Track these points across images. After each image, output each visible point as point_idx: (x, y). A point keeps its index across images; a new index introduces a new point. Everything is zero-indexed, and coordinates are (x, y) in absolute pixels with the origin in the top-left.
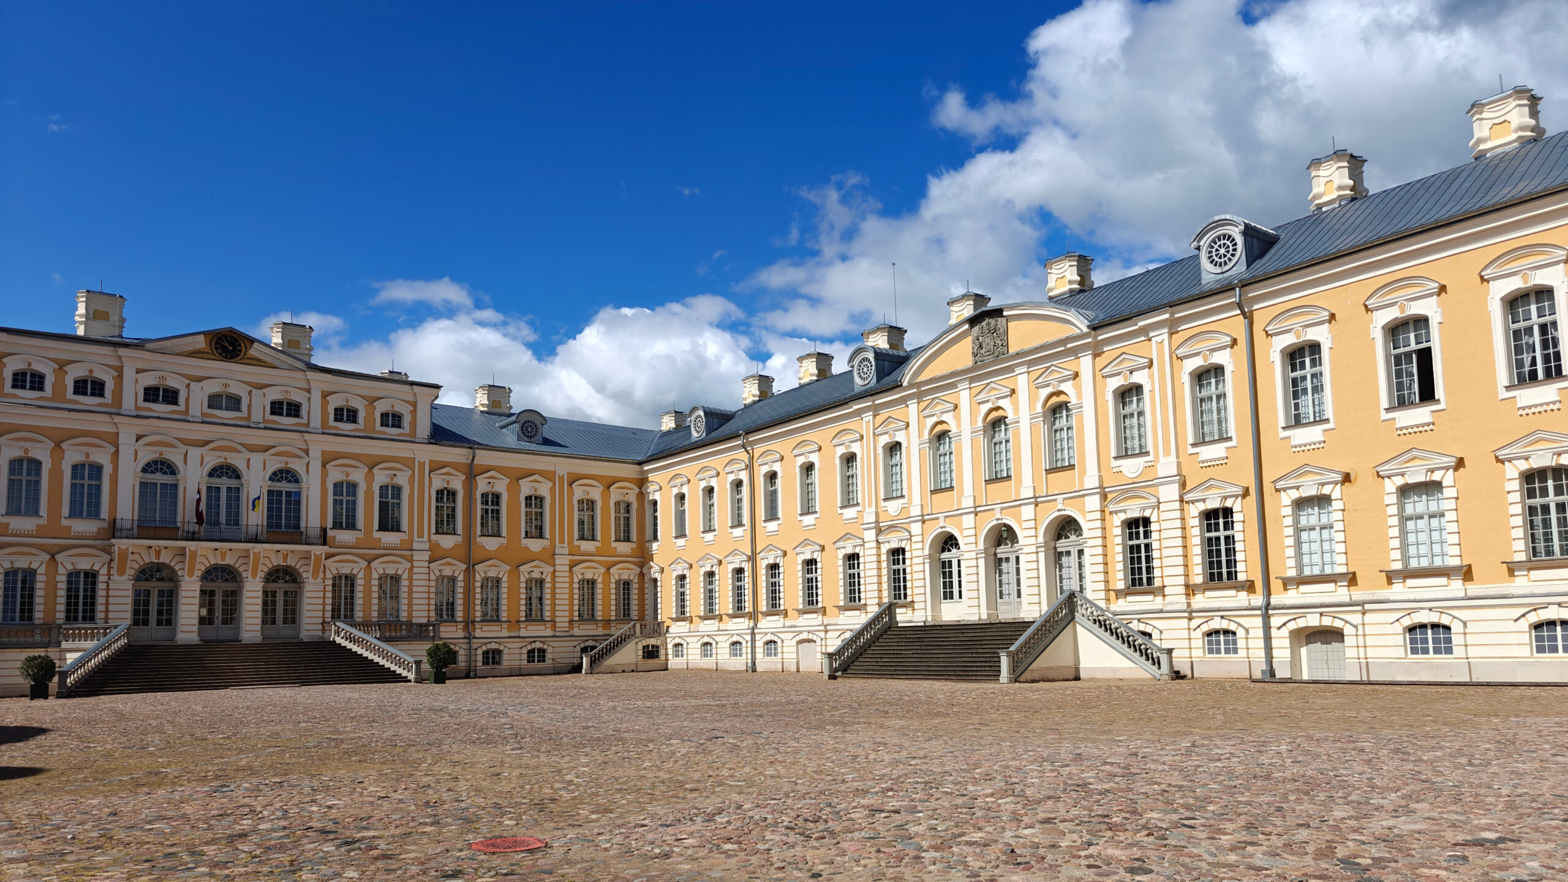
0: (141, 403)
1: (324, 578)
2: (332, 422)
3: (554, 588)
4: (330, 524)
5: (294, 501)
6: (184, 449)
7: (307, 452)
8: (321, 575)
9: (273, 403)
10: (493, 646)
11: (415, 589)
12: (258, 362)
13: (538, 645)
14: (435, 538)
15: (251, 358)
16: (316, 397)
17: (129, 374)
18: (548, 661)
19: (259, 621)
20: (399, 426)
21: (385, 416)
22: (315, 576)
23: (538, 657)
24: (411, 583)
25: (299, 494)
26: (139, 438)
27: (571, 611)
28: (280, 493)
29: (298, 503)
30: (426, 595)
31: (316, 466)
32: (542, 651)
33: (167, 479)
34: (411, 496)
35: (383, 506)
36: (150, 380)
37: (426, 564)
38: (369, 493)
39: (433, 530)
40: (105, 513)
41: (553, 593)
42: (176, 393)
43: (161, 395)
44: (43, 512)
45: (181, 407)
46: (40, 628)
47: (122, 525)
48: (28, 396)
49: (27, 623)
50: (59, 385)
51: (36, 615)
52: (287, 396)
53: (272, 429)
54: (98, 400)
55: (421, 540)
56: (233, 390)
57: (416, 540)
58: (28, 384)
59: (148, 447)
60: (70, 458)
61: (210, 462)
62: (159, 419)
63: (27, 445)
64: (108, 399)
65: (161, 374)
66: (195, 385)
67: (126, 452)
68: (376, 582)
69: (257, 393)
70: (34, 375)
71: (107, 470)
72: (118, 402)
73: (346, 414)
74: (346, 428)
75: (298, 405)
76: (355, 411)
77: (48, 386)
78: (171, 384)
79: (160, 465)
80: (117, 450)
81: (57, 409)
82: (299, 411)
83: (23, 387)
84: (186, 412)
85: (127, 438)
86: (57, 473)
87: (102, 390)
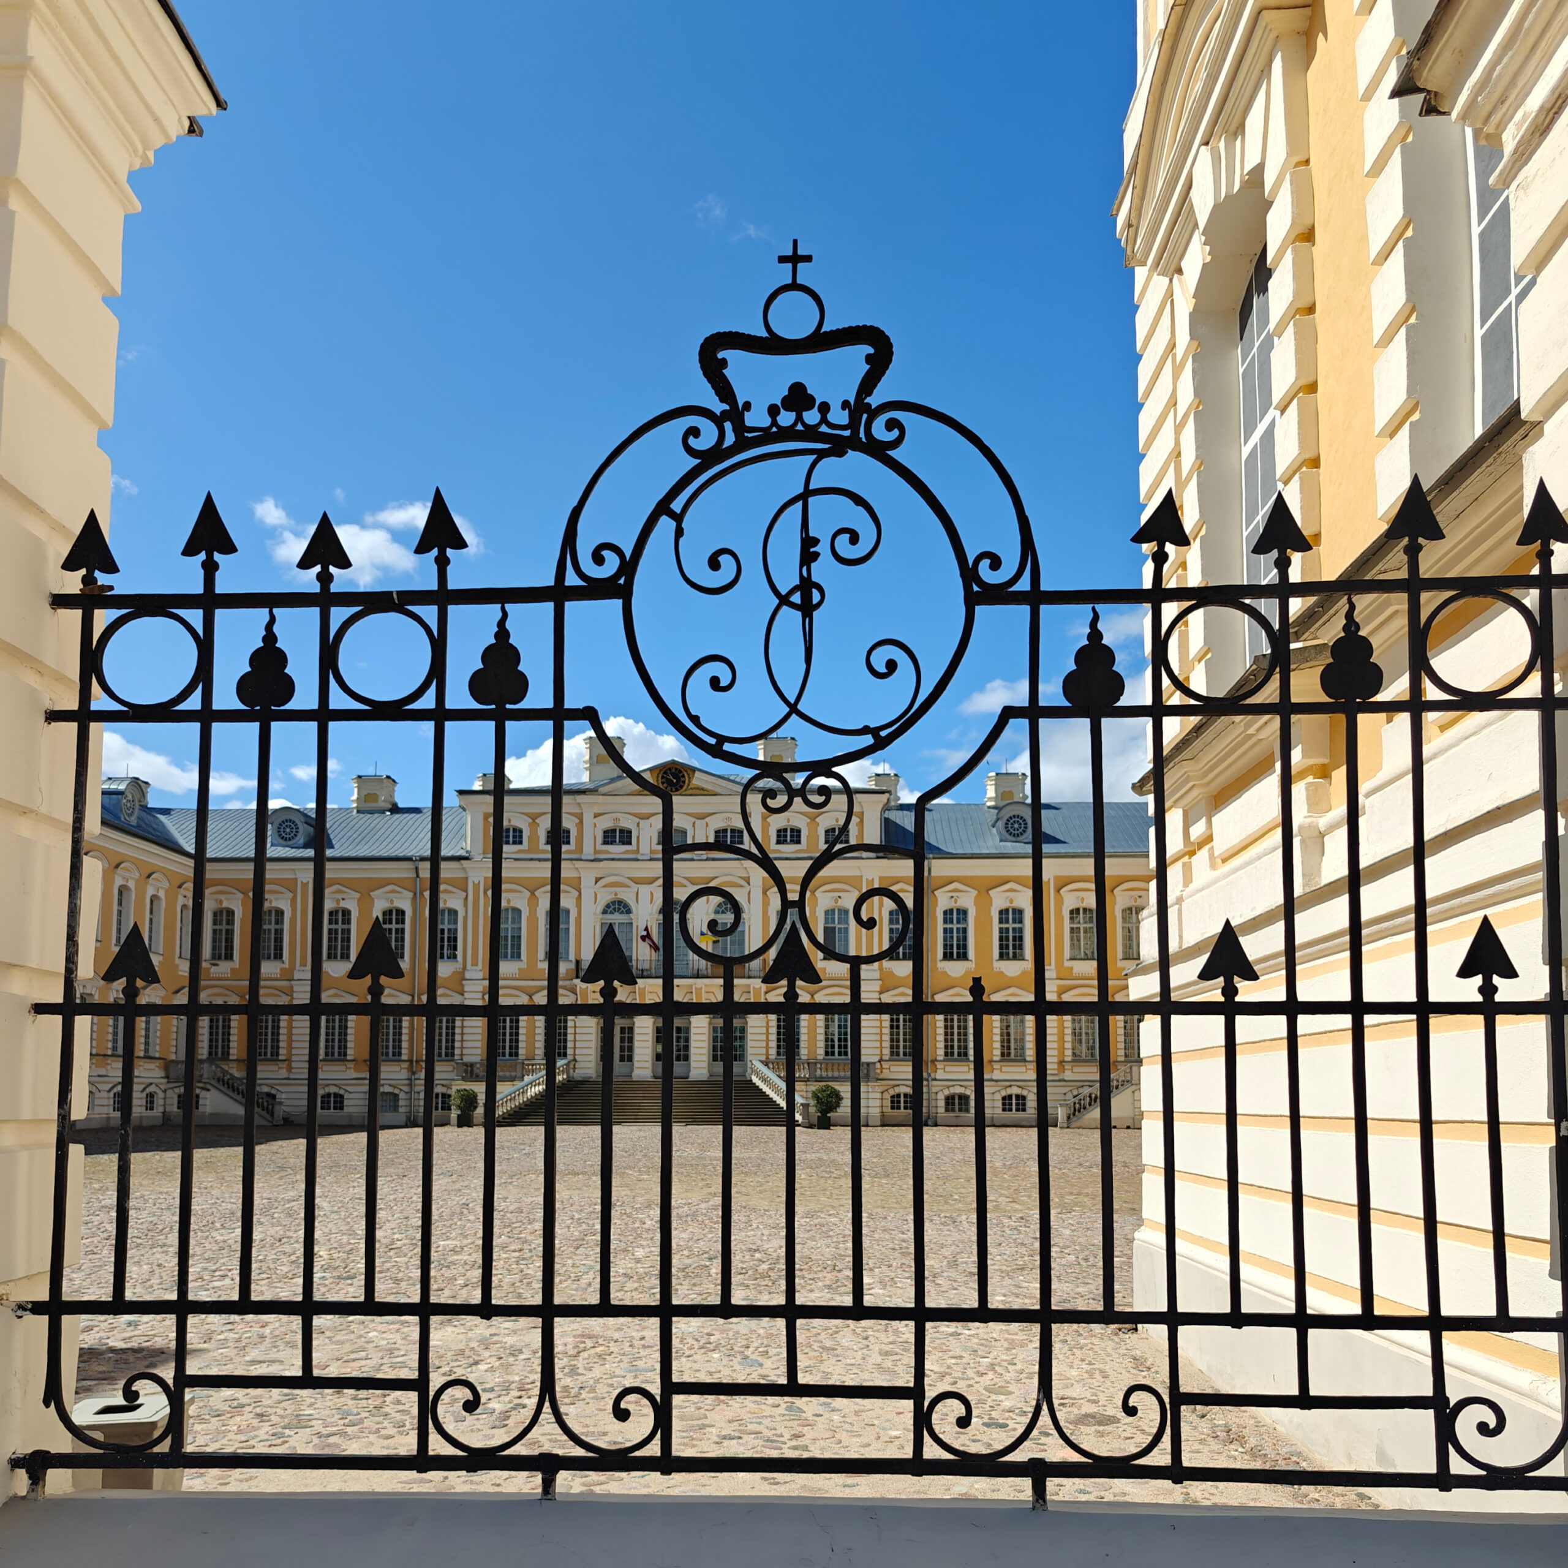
0: (600, 846)
2: (773, 845)
5: (738, 932)
6: (635, 887)
7: (747, 880)
9: (717, 831)
10: (957, 1090)
11: (863, 1023)
12: (702, 792)
13: (1015, 1090)
14: (886, 965)
15: (694, 789)
16: (757, 818)
17: (588, 819)
18: (1029, 1112)
19: (705, 1057)
20: (847, 842)
21: (829, 831)
23: (1017, 1105)
26: (597, 880)
27: (1060, 1049)
30: (878, 1031)
31: (757, 895)
32: (1021, 1098)
33: (624, 917)
35: (830, 932)
36: (606, 823)
37: (877, 995)
40: (570, 956)
42: (630, 832)
43: (617, 836)
44: (524, 956)
45: (633, 847)
46: (522, 1064)
47: (584, 965)
48: (510, 850)
49: (513, 1058)
50: (533, 837)
51: (521, 1051)
52: (729, 823)
53: (714, 859)
54: (565, 848)
55: (870, 968)
56: (678, 824)
57: (864, 968)
58: (511, 840)
59: (606, 889)
60: (543, 905)
61: (659, 899)
62: (613, 860)
63: (509, 895)
64: (572, 846)
65: (615, 816)
66: (644, 823)
67: (587, 896)
68: (822, 1016)
69: (700, 824)
70: (515, 830)
71: (573, 914)
72: (580, 848)
73: (789, 835)
74: (788, 850)
75: (741, 831)
76: (799, 831)
77: (525, 839)
78: (625, 824)
79: (617, 905)
80: (580, 894)
81: (531, 860)
82: (742, 837)
83: (507, 843)
84: (637, 851)
85: (587, 881)
86: (533, 920)
87: (569, 837)
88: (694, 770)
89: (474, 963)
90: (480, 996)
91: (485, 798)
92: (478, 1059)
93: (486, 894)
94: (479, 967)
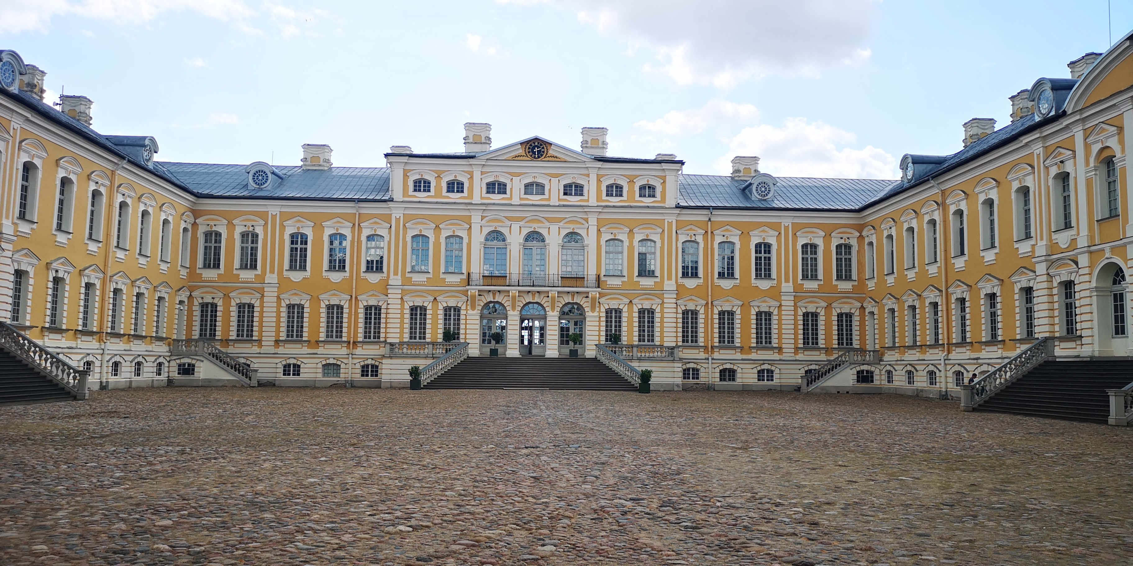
0: (484, 195)
1: (600, 312)
2: (604, 197)
3: (780, 320)
4: (603, 272)
5: (580, 255)
6: (509, 223)
7: (586, 220)
8: (597, 309)
9: (565, 186)
10: (728, 366)
11: (665, 320)
12: (555, 159)
13: (766, 367)
14: (680, 281)
15: (551, 156)
16: (593, 178)
17: (477, 175)
18: (776, 381)
19: (557, 342)
20: (654, 196)
21: (642, 188)
22: (593, 309)
23: (768, 376)
24: (662, 316)
25: (582, 251)
27: (796, 339)
29: (582, 257)
30: (675, 325)
31: (593, 230)
32: (770, 372)
33: (500, 244)
34: (662, 248)
36: (489, 179)
37: (674, 301)
38: (631, 246)
39: (680, 274)
41: (780, 324)
42: (505, 185)
43: (496, 187)
44: (430, 269)
45: (508, 195)
46: (428, 343)
47: (474, 277)
48: (421, 196)
49: (422, 341)
50: (438, 187)
51: (428, 336)
52: (574, 181)
53: (564, 206)
54: (460, 195)
55: (670, 282)
56: (539, 180)
57: (666, 282)
58: (422, 188)
59: (489, 224)
60: (444, 234)
61: (525, 231)
62: (494, 204)
63: (421, 227)
64: (465, 194)
65: (495, 174)
66: (516, 179)
67: (475, 228)
68: (637, 315)
69: (554, 181)
70: (425, 182)
71: (465, 241)
72: (471, 195)
73: (615, 190)
74: (614, 200)
75: (582, 187)
76: (621, 188)
77: (432, 188)
78: (502, 180)
79: (496, 235)
80: (470, 227)
81: (437, 203)
82: (582, 191)
83: (420, 191)
84: (511, 198)
85: (476, 218)
86: (437, 244)
87: (463, 188)
88: (548, 144)
89: (396, 273)
90: (400, 296)
91: (405, 159)
92: (397, 341)
93: (404, 225)
94: (399, 277)
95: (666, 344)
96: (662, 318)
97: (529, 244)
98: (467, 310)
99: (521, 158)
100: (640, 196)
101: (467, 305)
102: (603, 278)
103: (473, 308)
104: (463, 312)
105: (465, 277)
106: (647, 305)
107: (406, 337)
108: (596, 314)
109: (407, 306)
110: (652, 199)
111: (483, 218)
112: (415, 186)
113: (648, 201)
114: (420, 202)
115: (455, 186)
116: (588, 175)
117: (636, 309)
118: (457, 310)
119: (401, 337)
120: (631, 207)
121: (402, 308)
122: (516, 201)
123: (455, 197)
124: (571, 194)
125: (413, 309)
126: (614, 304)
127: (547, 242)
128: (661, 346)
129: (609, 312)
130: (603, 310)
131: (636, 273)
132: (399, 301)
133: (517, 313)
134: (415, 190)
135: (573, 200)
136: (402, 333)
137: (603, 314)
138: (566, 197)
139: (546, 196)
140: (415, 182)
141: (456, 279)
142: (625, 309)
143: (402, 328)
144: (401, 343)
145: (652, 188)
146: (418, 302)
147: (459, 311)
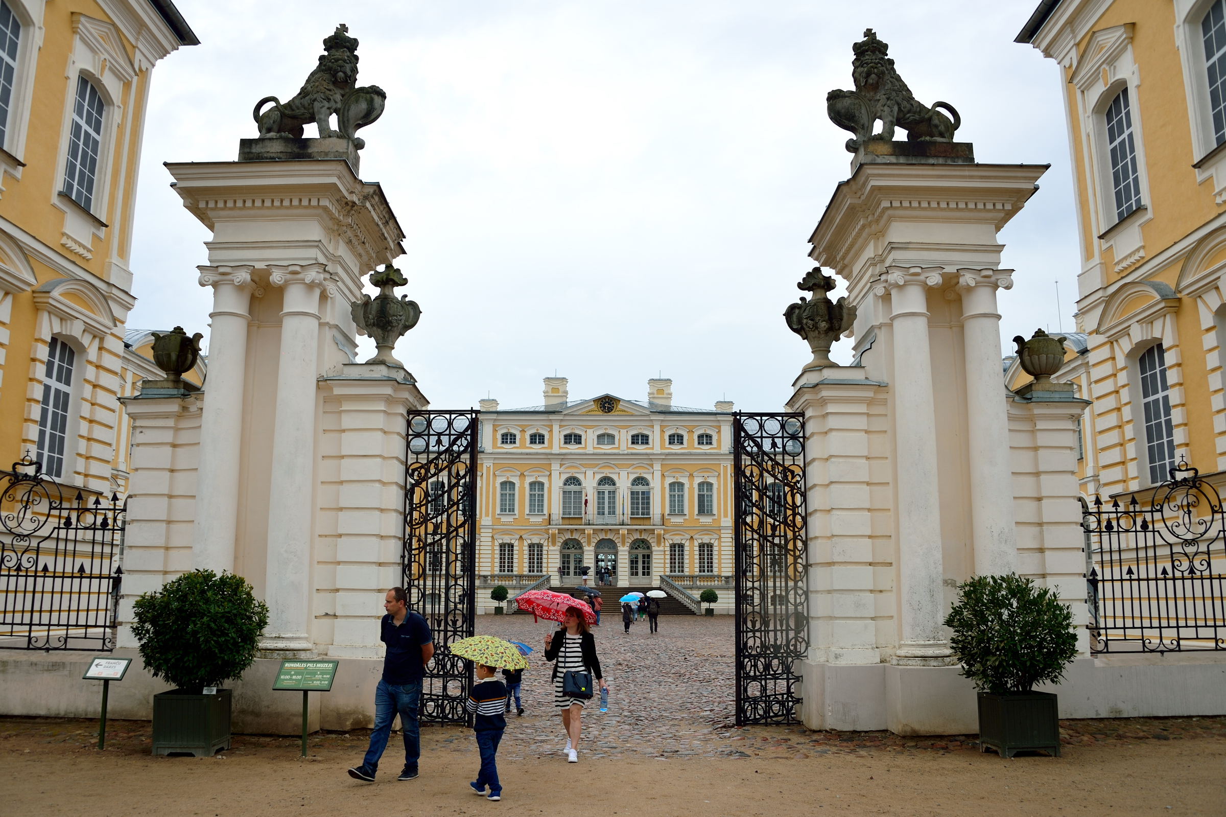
0: (562, 445)
1: (665, 546)
2: (667, 445)
4: (667, 511)
5: (646, 497)
6: (584, 469)
7: (652, 467)
8: (663, 544)
9: (633, 436)
11: (722, 553)
12: (623, 412)
15: (619, 411)
16: (657, 428)
17: (556, 428)
19: (627, 573)
20: (711, 443)
21: (700, 437)
22: (659, 544)
24: (720, 549)
25: (648, 493)
28: (638, 493)
29: (648, 498)
30: (729, 557)
31: (658, 475)
33: (577, 488)
34: (719, 489)
35: (701, 498)
36: (567, 431)
37: (730, 536)
38: (691, 488)
40: (545, 512)
42: (580, 436)
43: (572, 438)
44: (516, 512)
45: (583, 445)
46: (516, 576)
47: (554, 517)
48: (508, 448)
49: (510, 573)
50: (523, 439)
51: (515, 569)
52: (640, 431)
53: (632, 454)
54: (541, 446)
55: (726, 519)
56: (610, 432)
57: (723, 519)
58: (509, 441)
59: (567, 470)
60: (529, 480)
61: (598, 477)
62: (571, 454)
63: (508, 474)
64: (546, 444)
65: (572, 427)
66: (590, 431)
67: (555, 475)
68: (697, 548)
69: (623, 432)
70: (511, 435)
71: (546, 486)
72: (551, 446)
73: (675, 439)
74: (676, 448)
75: (647, 437)
76: (682, 436)
77: (517, 441)
78: (578, 432)
79: (573, 480)
80: (550, 474)
81: (521, 454)
82: (648, 440)
83: (507, 442)
84: (585, 448)
85: (555, 466)
86: (522, 488)
87: (543, 439)
88: (617, 400)
89: (487, 515)
90: (490, 535)
91: (494, 416)
92: (489, 573)
93: (494, 474)
94: (490, 518)
95: (723, 574)
96: (720, 551)
97: (602, 487)
98: (548, 546)
99: (592, 413)
100: (699, 443)
101: (548, 542)
102: (667, 517)
103: (554, 544)
104: (545, 548)
105: (546, 517)
106: (706, 540)
107: (497, 571)
108: (661, 548)
109: (497, 543)
110: (710, 446)
111: (561, 465)
112: (503, 439)
113: (705, 448)
114: (506, 453)
115: (537, 438)
116: (653, 427)
117: (696, 544)
118: (540, 546)
119: (493, 570)
120: (691, 454)
121: (493, 545)
122: (590, 450)
123: (537, 448)
124: (638, 443)
125: (502, 546)
126: (677, 540)
127: (618, 485)
128: (719, 577)
129: (673, 546)
130: (667, 544)
131: (696, 512)
132: (490, 539)
133: (592, 548)
134: (503, 442)
135: (640, 448)
136: (493, 567)
137: (668, 549)
138: (634, 446)
139: (616, 446)
140: (503, 435)
141: (539, 519)
142: (687, 544)
143: (493, 562)
144: (493, 576)
145: (709, 437)
146: (507, 540)
147: (542, 547)
